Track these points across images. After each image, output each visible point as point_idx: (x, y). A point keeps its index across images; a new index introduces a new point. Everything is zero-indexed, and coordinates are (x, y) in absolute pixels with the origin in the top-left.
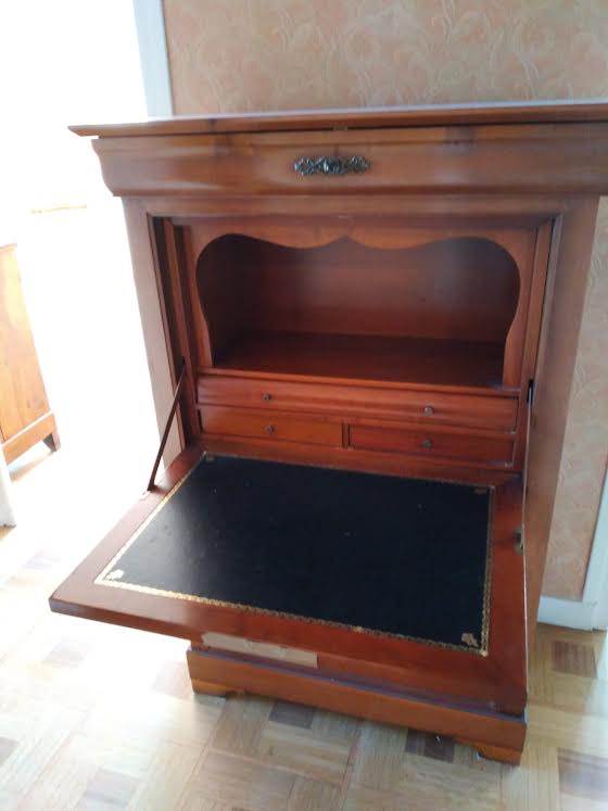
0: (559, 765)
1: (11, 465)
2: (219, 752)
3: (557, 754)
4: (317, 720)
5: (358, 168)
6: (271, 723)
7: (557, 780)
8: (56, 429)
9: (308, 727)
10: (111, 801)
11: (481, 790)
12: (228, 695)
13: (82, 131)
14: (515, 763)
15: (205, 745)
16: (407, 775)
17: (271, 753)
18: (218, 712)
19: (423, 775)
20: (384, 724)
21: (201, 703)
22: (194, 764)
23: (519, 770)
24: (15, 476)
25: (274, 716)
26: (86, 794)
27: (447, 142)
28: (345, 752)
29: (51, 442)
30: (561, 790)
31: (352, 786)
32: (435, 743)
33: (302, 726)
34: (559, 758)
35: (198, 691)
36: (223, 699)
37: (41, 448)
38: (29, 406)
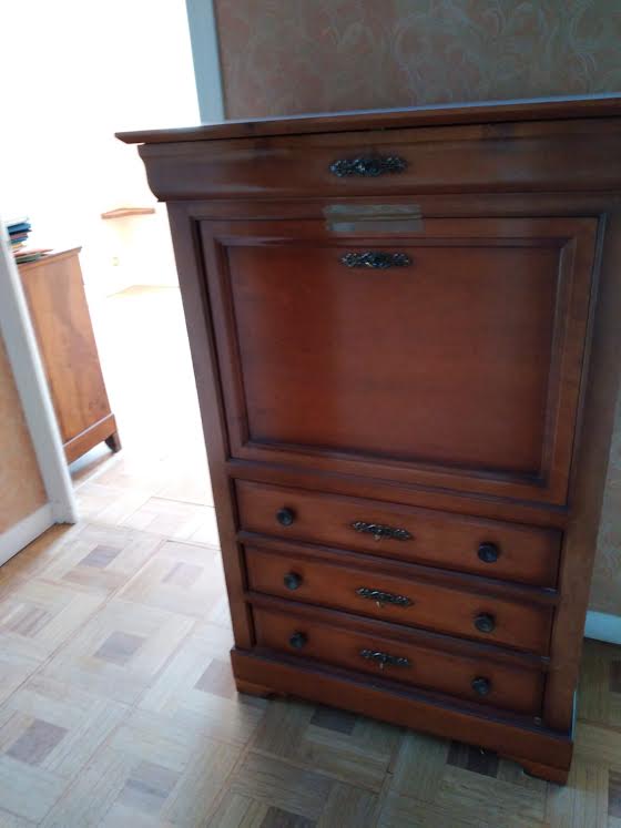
0: (609, 789)
1: (72, 464)
2: (259, 751)
3: (608, 776)
4: (359, 727)
5: (395, 169)
6: (313, 728)
7: (606, 803)
8: (116, 432)
9: (349, 733)
10: (152, 791)
11: (524, 807)
12: (271, 697)
13: (127, 138)
14: (562, 783)
15: (246, 745)
16: (447, 787)
17: (310, 755)
18: (260, 712)
19: (465, 788)
20: (427, 735)
21: (244, 703)
22: (234, 762)
23: (566, 791)
24: (77, 476)
25: (315, 721)
26: (129, 783)
27: (483, 140)
28: (385, 759)
29: (113, 444)
30: (610, 813)
31: (391, 793)
32: (479, 757)
33: (344, 732)
34: (610, 781)
35: (241, 690)
36: (265, 701)
37: (102, 448)
38: (90, 408)
